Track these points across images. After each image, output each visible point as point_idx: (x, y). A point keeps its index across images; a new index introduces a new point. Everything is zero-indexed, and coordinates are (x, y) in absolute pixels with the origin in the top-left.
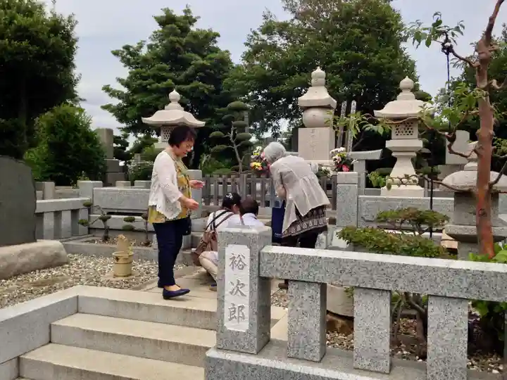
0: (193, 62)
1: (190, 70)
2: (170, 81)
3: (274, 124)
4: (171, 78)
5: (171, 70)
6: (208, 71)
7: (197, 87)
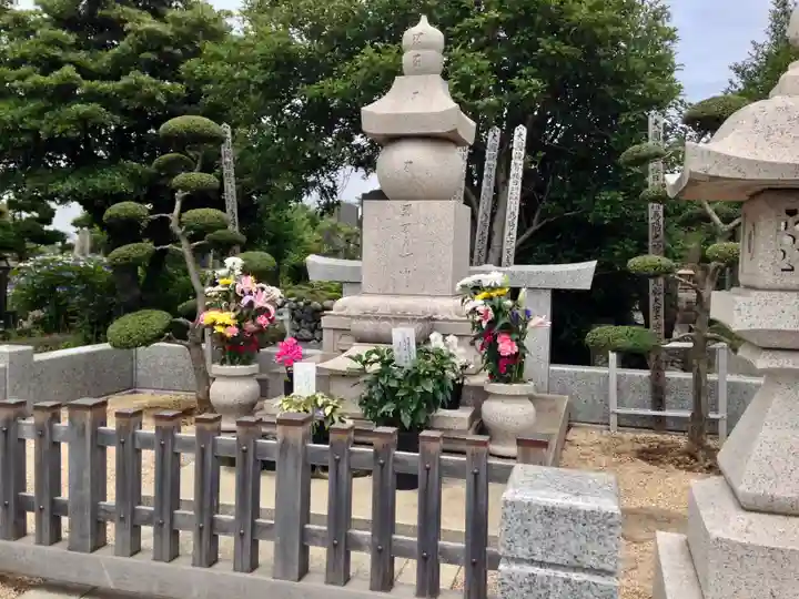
0: (128, 26)
1: (121, 46)
2: (68, 70)
3: (326, 182)
4: (71, 63)
5: (77, 47)
6: (167, 49)
7: (137, 87)
